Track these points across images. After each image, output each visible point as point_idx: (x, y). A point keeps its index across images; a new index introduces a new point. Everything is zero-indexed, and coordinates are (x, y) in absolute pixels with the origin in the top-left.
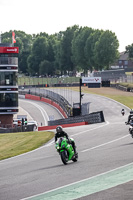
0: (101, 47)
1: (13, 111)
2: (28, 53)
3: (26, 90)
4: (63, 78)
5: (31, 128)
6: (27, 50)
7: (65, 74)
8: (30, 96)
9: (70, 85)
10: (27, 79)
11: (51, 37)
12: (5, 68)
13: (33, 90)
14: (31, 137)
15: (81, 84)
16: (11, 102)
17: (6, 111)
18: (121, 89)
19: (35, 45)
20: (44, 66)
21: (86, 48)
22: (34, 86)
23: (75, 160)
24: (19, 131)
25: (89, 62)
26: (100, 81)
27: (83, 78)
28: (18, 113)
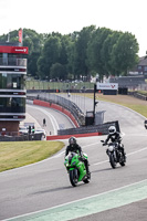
0: (119, 50)
1: (20, 117)
2: (38, 54)
3: (35, 95)
4: (76, 84)
5: (38, 137)
6: (38, 50)
7: (79, 78)
8: (38, 102)
9: (83, 92)
10: (36, 82)
11: (65, 37)
12: (12, 70)
13: (42, 95)
14: (38, 146)
15: (96, 91)
16: (18, 107)
17: (11, 117)
18: (140, 97)
19: (46, 46)
20: (55, 69)
21: (102, 50)
22: (43, 91)
23: (86, 182)
24: (25, 140)
25: (105, 67)
26: (116, 88)
27: (98, 84)
28: (25, 121)
